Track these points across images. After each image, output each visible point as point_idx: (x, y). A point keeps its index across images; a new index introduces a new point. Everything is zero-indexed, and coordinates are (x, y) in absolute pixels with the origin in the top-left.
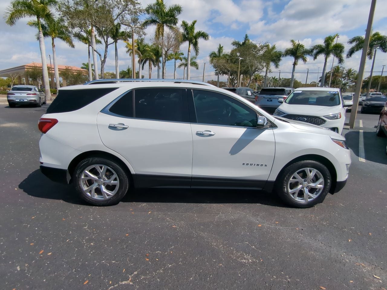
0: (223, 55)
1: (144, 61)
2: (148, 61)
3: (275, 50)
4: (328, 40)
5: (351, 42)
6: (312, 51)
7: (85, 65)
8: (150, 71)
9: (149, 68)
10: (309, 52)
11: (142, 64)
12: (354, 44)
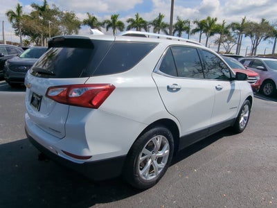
0: (23, 16)
3: (74, 19)
4: (114, 18)
5: (128, 22)
6: (104, 24)
10: (102, 24)
12: (130, 23)
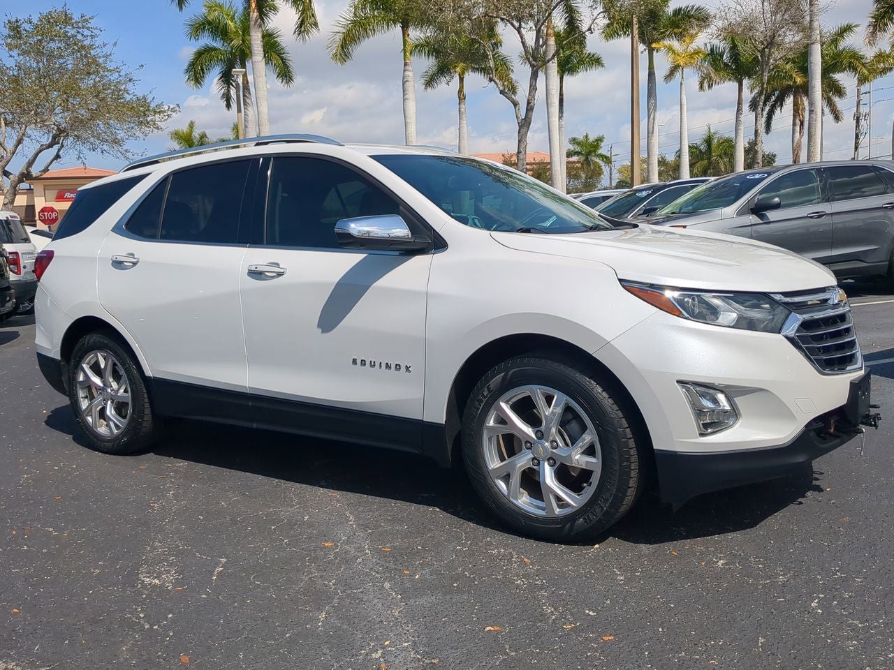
1: (773, 98)
2: (792, 97)
7: (579, 144)
8: (797, 134)
9: (794, 124)
11: (765, 113)
